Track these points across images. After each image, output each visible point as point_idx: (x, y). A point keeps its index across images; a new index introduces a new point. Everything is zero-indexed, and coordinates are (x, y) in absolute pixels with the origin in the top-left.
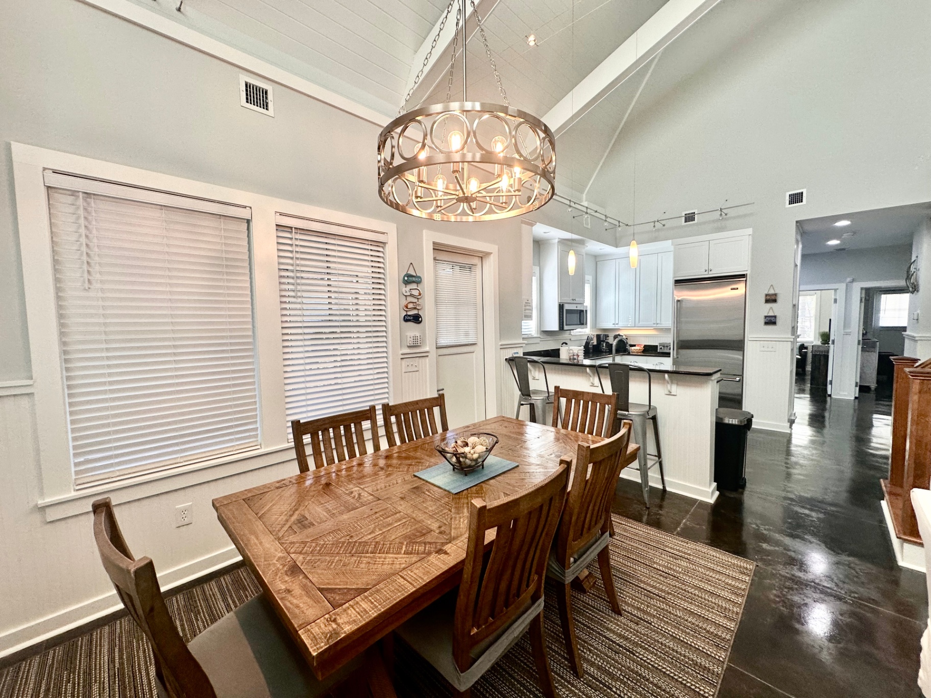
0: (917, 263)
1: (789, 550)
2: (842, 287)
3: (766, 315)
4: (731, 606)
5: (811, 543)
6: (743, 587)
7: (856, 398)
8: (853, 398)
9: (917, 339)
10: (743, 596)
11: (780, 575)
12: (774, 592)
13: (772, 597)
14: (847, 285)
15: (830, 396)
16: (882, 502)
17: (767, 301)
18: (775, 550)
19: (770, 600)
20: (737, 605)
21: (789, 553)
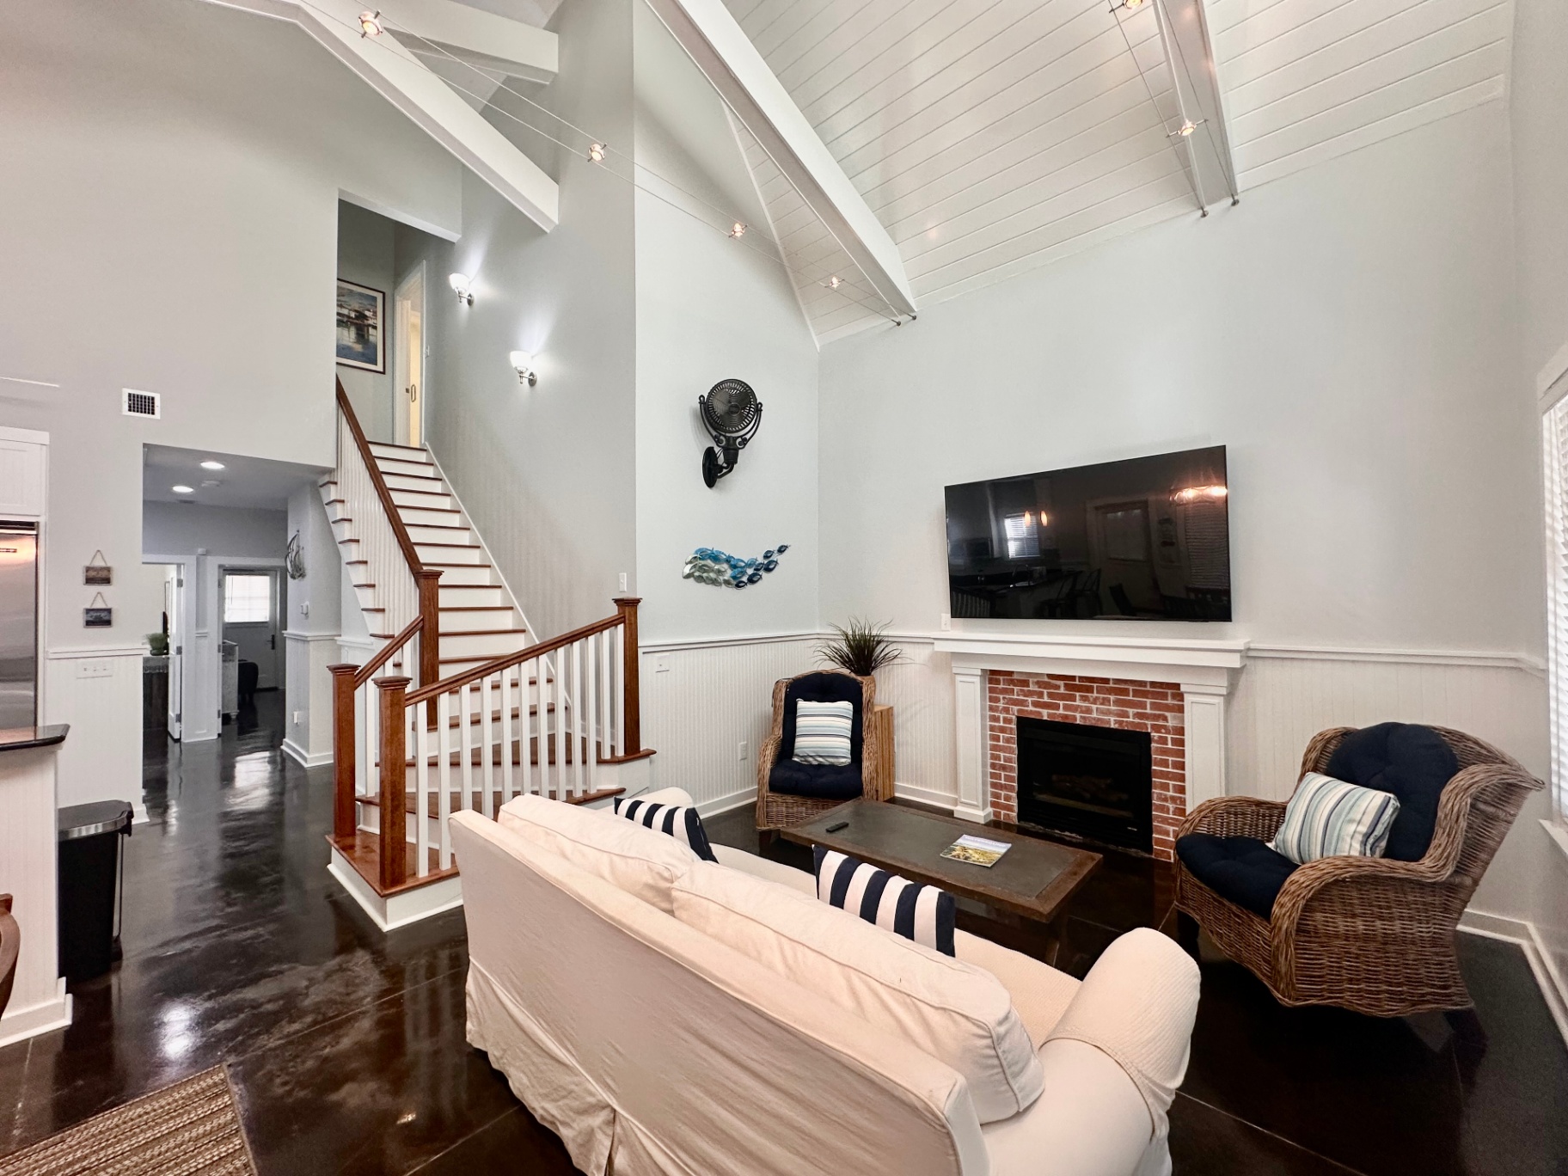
0: (299, 539)
1: (261, 1005)
2: (191, 560)
3: (88, 607)
4: (228, 1165)
5: (281, 972)
6: (229, 1116)
7: (219, 735)
8: (216, 737)
9: (309, 639)
10: (237, 1131)
11: (270, 1049)
12: (278, 1081)
13: (280, 1091)
14: (197, 559)
15: (178, 741)
16: (329, 867)
17: (90, 581)
18: (242, 1019)
19: (282, 1097)
20: (237, 1154)
21: (262, 1010)
